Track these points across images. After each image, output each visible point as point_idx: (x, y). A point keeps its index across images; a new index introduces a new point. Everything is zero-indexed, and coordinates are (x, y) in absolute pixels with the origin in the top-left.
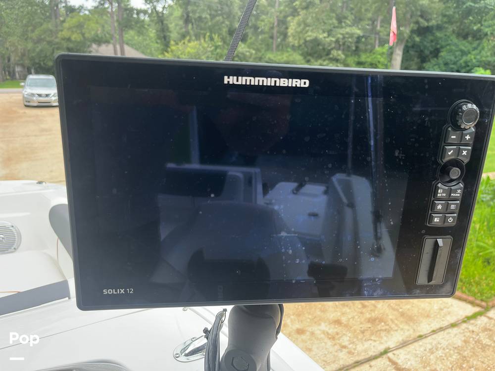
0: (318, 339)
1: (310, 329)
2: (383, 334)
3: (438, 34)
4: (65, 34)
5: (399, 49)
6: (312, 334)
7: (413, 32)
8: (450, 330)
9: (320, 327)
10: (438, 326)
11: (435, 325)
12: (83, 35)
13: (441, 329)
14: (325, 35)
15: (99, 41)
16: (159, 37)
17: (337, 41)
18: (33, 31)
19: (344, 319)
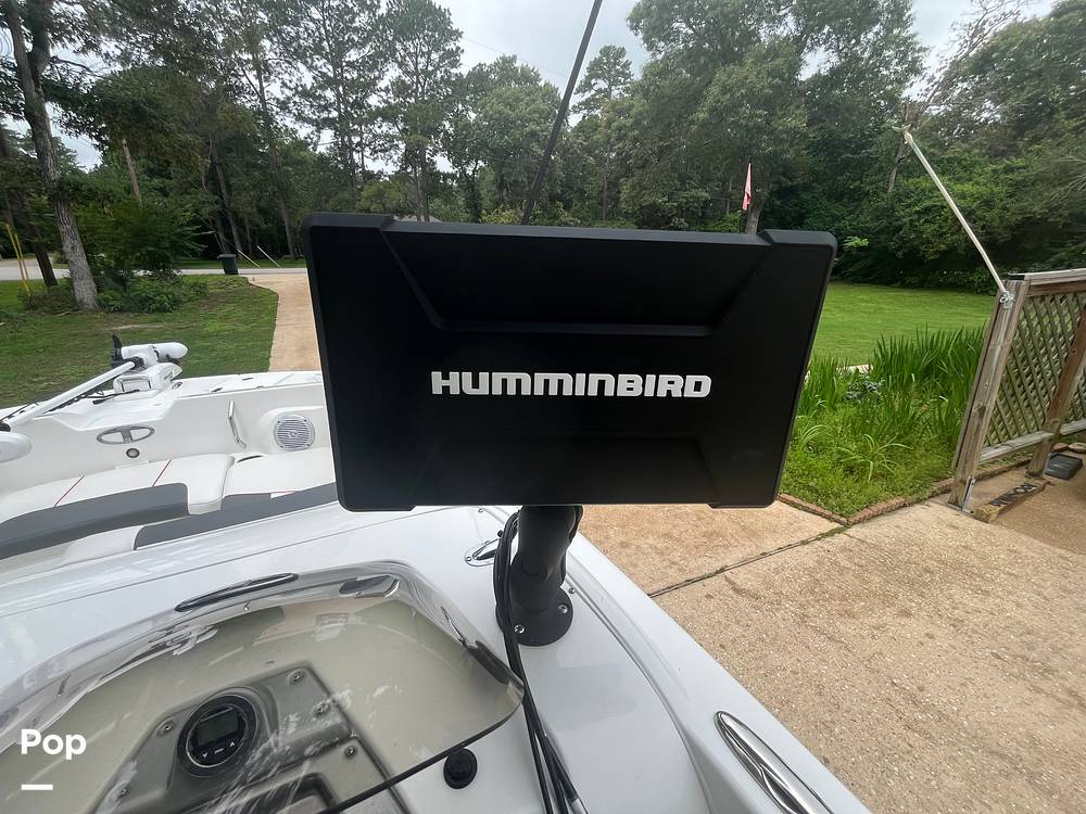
0: (644, 553)
1: (635, 542)
2: (720, 550)
3: (804, 196)
4: (364, 204)
5: (755, 216)
6: (638, 547)
7: (772, 193)
8: (800, 548)
9: (648, 541)
10: (786, 544)
11: (783, 542)
12: (383, 205)
13: (790, 546)
14: (666, 199)
15: (401, 212)
16: (468, 206)
17: (679, 207)
18: (327, 201)
19: (675, 533)
